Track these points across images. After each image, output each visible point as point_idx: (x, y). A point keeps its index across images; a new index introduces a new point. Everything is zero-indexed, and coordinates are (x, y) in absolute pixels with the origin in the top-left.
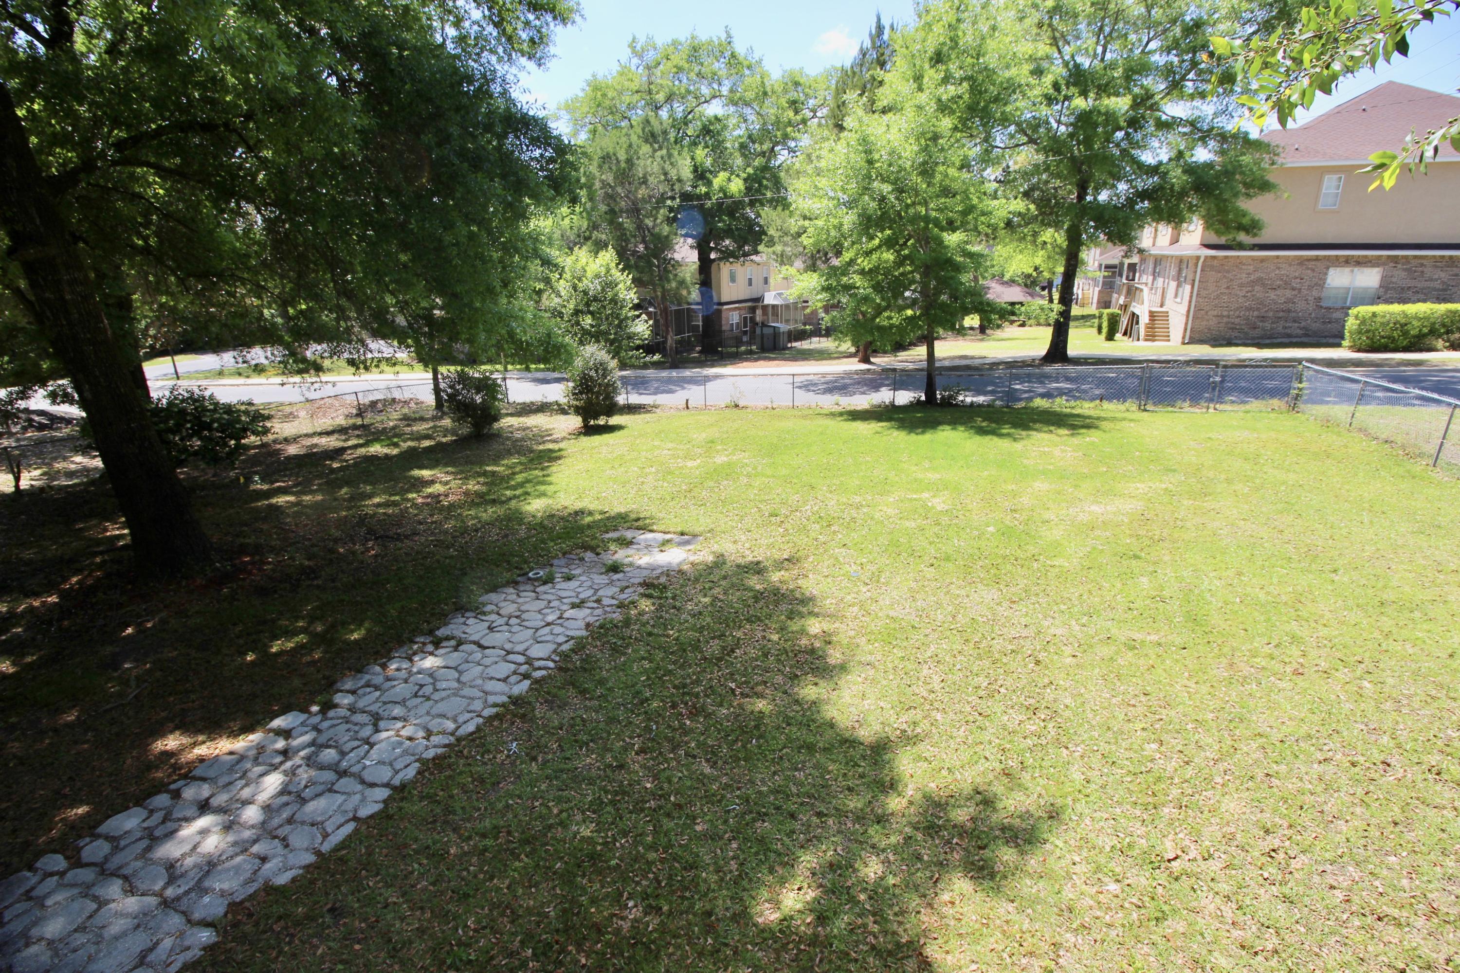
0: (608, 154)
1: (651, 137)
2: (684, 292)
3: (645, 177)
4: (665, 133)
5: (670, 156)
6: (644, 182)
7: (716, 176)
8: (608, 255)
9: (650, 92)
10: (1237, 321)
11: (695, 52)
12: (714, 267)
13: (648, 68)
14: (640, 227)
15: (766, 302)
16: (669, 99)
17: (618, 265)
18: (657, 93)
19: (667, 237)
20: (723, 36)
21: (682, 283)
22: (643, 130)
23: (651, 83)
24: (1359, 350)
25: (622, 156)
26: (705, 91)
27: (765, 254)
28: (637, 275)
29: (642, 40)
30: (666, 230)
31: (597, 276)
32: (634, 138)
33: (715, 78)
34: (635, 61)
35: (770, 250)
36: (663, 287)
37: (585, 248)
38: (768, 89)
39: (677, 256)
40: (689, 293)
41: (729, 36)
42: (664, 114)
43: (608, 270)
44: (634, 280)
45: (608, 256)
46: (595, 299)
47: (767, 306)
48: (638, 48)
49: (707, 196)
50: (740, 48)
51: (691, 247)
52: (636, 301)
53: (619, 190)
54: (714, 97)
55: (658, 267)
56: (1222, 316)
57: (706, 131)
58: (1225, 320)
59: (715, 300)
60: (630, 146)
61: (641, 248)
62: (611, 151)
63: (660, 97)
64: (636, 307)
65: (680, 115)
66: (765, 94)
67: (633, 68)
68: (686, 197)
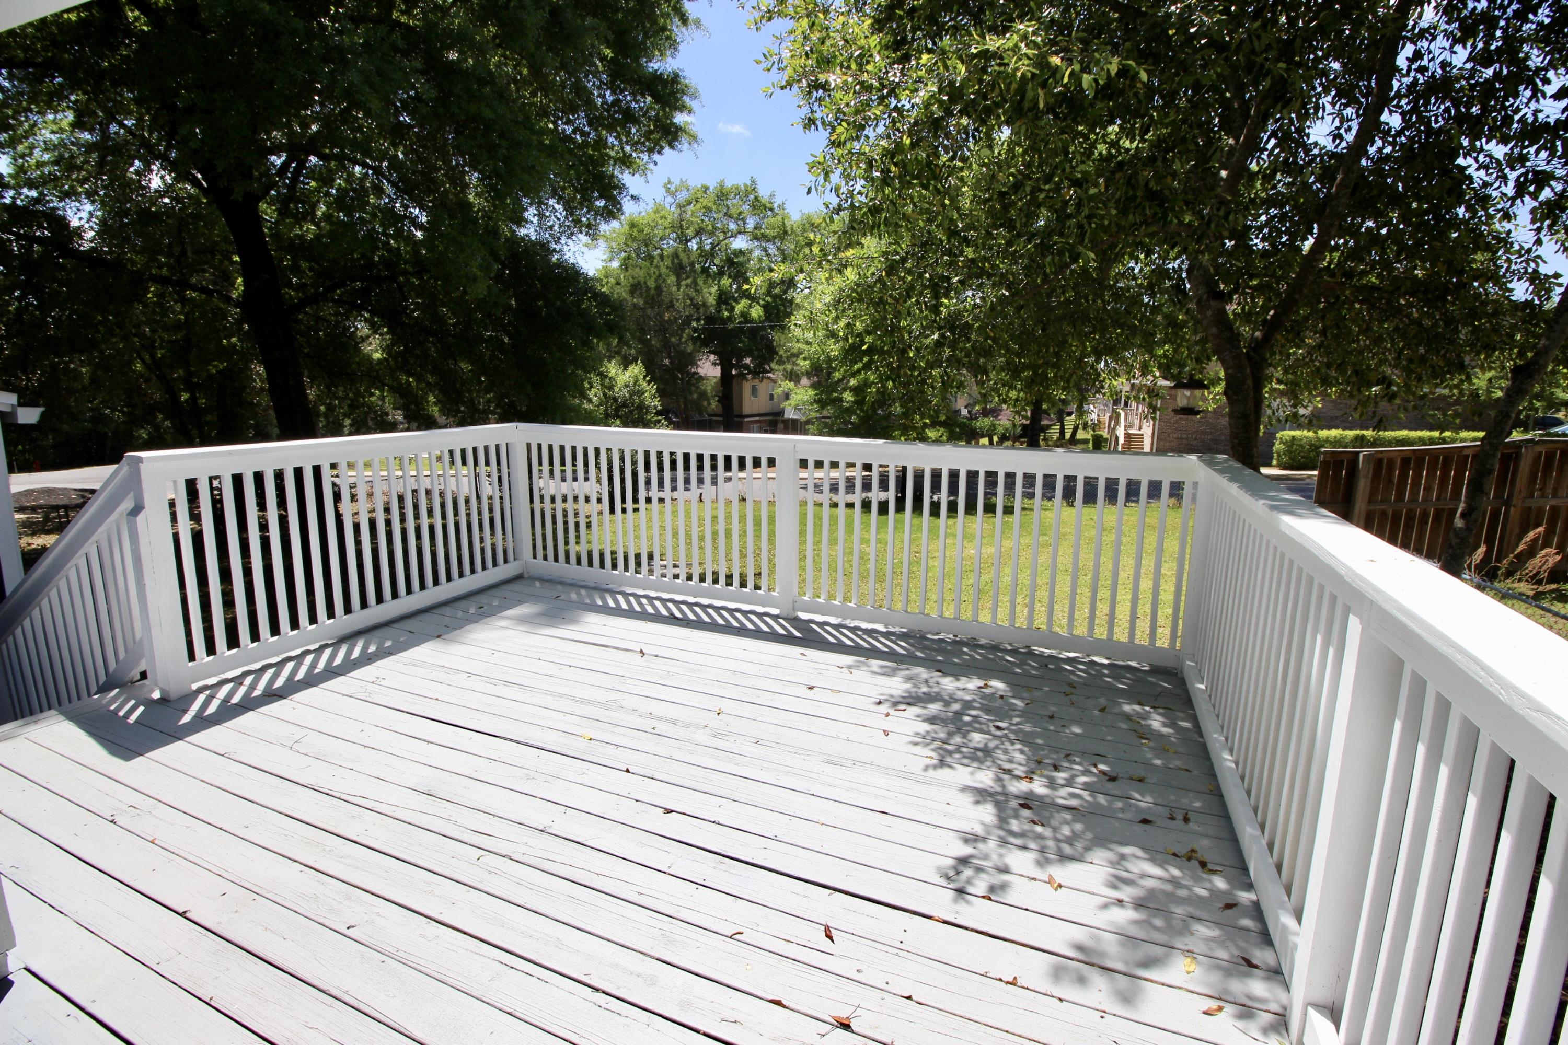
0: (639, 282)
1: (679, 269)
2: (705, 403)
3: (671, 302)
4: (692, 265)
5: (695, 283)
6: (671, 306)
7: (738, 303)
8: (637, 368)
9: (681, 227)
10: (1195, 443)
11: (722, 195)
12: (735, 382)
13: (680, 206)
14: (666, 344)
15: (786, 416)
16: (699, 232)
17: (645, 377)
18: (688, 228)
19: (690, 354)
20: (749, 183)
21: (703, 394)
22: (673, 262)
23: (681, 220)
24: (1285, 468)
25: (651, 283)
26: (732, 226)
27: (777, 371)
28: (662, 386)
29: (676, 182)
30: (690, 348)
31: (627, 386)
32: (664, 270)
33: (740, 218)
34: (670, 199)
35: (781, 368)
36: (685, 398)
37: (613, 362)
38: (789, 229)
39: (701, 372)
40: (709, 404)
41: (753, 182)
42: (693, 245)
43: (636, 381)
44: (658, 390)
45: (636, 370)
46: (624, 405)
47: (788, 420)
48: (673, 189)
49: (730, 319)
50: (764, 193)
51: (714, 364)
52: (659, 408)
53: (649, 312)
54: (740, 233)
55: (682, 379)
56: (1182, 439)
57: (730, 262)
58: (1185, 442)
59: (736, 412)
60: (660, 275)
61: (667, 361)
62: (642, 280)
63: (690, 232)
64: (659, 413)
65: (708, 248)
66: (785, 232)
67: (667, 206)
68: (710, 319)
